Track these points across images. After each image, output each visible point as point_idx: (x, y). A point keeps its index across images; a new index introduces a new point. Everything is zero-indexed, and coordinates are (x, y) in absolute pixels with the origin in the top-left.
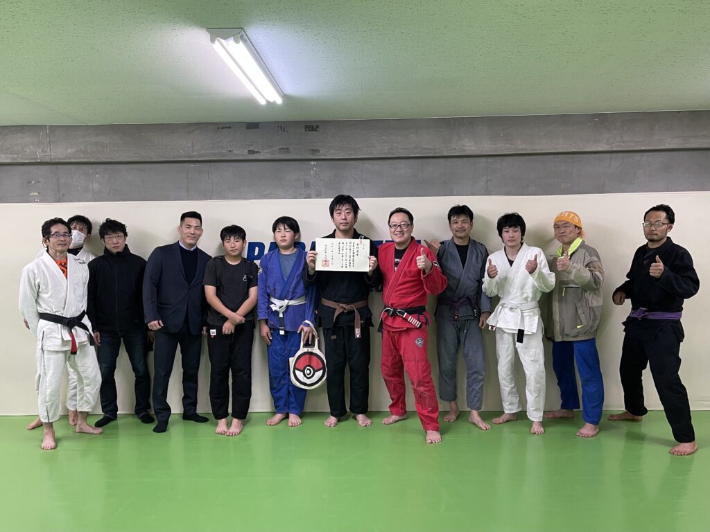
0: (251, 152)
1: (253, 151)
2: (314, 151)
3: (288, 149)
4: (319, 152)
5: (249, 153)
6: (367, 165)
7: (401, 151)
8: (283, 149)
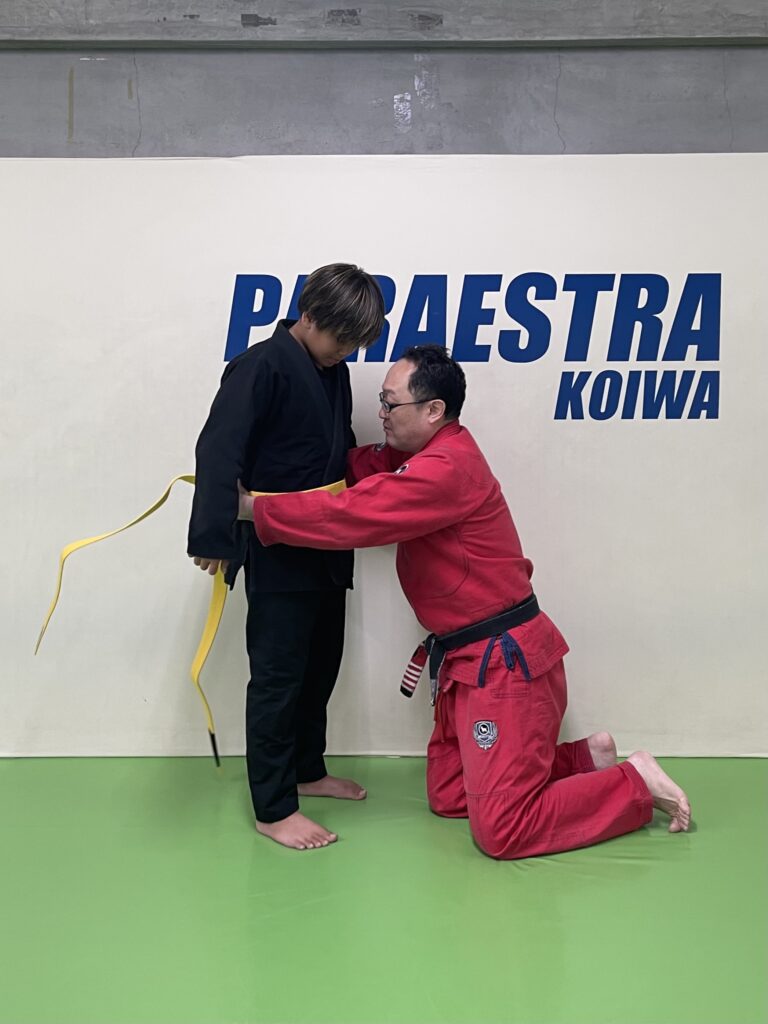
0: (251, 21)
1: (256, 15)
2: (428, 20)
3: (353, 13)
4: (441, 22)
5: (244, 25)
6: (572, 64)
7: (672, 21)
8: (340, 12)
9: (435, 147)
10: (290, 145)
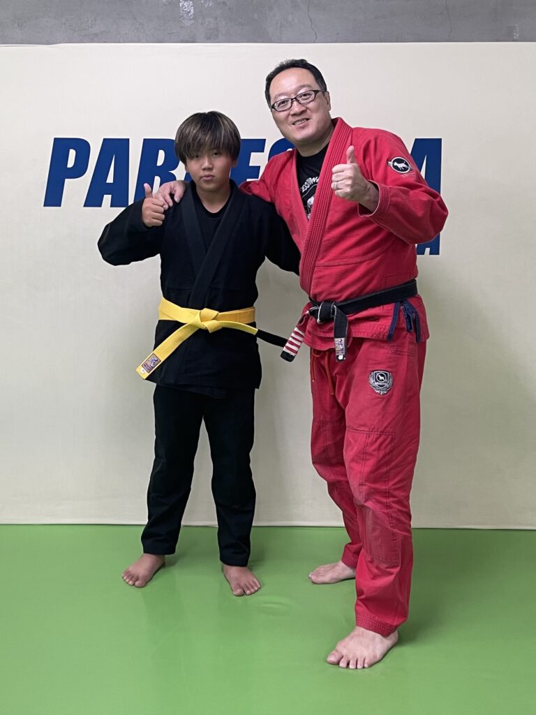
9: (212, 36)
10: (96, 35)
